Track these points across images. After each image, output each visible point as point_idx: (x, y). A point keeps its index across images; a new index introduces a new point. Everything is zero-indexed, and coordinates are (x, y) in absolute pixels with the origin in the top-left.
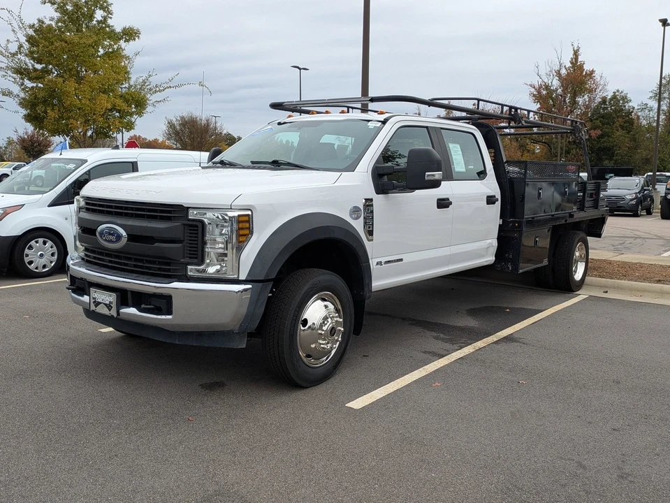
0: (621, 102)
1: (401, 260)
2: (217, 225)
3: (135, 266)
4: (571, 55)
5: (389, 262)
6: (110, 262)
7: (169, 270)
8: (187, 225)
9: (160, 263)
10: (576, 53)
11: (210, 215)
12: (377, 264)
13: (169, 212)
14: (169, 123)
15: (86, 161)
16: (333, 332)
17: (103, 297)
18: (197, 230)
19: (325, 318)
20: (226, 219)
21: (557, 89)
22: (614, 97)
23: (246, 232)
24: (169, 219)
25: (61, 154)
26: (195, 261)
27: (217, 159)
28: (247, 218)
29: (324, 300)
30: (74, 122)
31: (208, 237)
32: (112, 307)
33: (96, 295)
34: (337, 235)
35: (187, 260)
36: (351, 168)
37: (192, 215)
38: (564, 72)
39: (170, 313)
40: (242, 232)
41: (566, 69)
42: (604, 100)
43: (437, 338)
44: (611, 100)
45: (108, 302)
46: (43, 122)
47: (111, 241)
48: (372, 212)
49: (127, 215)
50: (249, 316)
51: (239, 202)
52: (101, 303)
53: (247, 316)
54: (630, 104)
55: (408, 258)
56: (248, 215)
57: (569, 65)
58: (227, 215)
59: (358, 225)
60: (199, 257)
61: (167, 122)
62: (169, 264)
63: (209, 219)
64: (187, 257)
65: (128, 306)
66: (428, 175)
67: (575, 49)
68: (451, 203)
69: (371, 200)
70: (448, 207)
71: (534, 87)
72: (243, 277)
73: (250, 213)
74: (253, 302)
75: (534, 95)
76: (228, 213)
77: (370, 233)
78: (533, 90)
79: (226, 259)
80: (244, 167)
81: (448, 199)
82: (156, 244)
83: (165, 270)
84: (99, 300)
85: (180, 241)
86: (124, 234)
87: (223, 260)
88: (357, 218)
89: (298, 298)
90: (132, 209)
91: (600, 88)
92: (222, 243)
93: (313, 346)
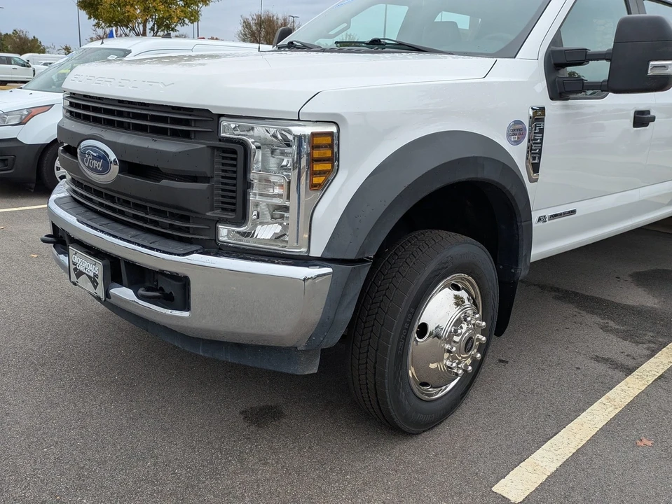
1: (573, 212)
2: (273, 152)
5: (556, 216)
6: (101, 205)
7: (187, 230)
8: (218, 148)
9: (173, 216)
11: (260, 131)
12: (540, 220)
13: (187, 122)
14: (244, 22)
15: (130, 52)
16: (469, 346)
17: (86, 264)
18: (235, 159)
19: (458, 323)
20: (289, 141)
23: (327, 166)
24: (186, 135)
25: (102, 43)
26: (231, 216)
27: (285, 41)
28: (327, 140)
29: (456, 288)
30: (132, 10)
31: (254, 175)
32: (97, 284)
33: (76, 259)
34: (488, 174)
35: (217, 214)
36: (511, 51)
37: (228, 129)
39: (186, 306)
40: (319, 167)
43: (605, 328)
45: (92, 275)
46: (98, 9)
47: (95, 170)
48: (542, 131)
49: (121, 125)
50: (325, 324)
51: (313, 108)
52: (84, 273)
53: (322, 324)
55: (583, 208)
56: (331, 134)
58: (290, 132)
59: (518, 154)
60: (238, 210)
61: (242, 21)
62: (186, 219)
63: (258, 139)
64: (217, 208)
65: (121, 284)
66: (655, 67)
68: (653, 119)
69: (543, 109)
70: (646, 125)
72: (317, 251)
73: (333, 129)
74: (335, 299)
76: (293, 129)
77: (536, 168)
79: (286, 215)
80: (324, 50)
81: (648, 112)
82: (165, 182)
83: (180, 229)
84: (81, 269)
85: (206, 179)
86: (112, 157)
87: (282, 217)
88: (517, 143)
89: (414, 289)
90: (128, 115)
92: (281, 186)
93: (433, 366)
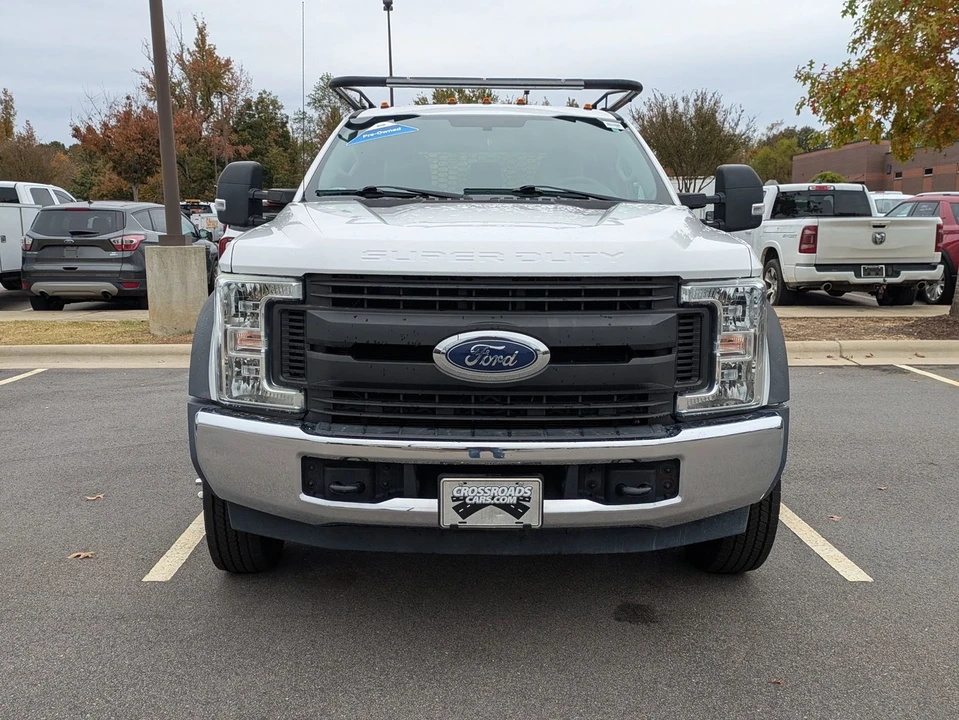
0: (271, 107)
3: (548, 413)
4: (195, 34)
10: (201, 31)
17: (496, 491)
21: (179, 84)
22: (261, 100)
33: (466, 492)
38: (187, 57)
41: (190, 53)
42: (248, 104)
44: (257, 104)
52: (484, 506)
54: (282, 111)
57: (193, 48)
67: (200, 25)
71: (149, 77)
75: (148, 90)
78: (146, 81)
82: (635, 361)
84: (479, 500)
86: (543, 348)
91: (242, 85)
